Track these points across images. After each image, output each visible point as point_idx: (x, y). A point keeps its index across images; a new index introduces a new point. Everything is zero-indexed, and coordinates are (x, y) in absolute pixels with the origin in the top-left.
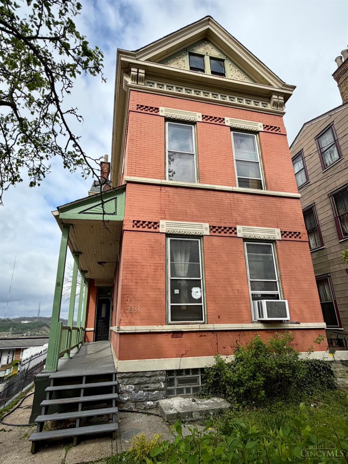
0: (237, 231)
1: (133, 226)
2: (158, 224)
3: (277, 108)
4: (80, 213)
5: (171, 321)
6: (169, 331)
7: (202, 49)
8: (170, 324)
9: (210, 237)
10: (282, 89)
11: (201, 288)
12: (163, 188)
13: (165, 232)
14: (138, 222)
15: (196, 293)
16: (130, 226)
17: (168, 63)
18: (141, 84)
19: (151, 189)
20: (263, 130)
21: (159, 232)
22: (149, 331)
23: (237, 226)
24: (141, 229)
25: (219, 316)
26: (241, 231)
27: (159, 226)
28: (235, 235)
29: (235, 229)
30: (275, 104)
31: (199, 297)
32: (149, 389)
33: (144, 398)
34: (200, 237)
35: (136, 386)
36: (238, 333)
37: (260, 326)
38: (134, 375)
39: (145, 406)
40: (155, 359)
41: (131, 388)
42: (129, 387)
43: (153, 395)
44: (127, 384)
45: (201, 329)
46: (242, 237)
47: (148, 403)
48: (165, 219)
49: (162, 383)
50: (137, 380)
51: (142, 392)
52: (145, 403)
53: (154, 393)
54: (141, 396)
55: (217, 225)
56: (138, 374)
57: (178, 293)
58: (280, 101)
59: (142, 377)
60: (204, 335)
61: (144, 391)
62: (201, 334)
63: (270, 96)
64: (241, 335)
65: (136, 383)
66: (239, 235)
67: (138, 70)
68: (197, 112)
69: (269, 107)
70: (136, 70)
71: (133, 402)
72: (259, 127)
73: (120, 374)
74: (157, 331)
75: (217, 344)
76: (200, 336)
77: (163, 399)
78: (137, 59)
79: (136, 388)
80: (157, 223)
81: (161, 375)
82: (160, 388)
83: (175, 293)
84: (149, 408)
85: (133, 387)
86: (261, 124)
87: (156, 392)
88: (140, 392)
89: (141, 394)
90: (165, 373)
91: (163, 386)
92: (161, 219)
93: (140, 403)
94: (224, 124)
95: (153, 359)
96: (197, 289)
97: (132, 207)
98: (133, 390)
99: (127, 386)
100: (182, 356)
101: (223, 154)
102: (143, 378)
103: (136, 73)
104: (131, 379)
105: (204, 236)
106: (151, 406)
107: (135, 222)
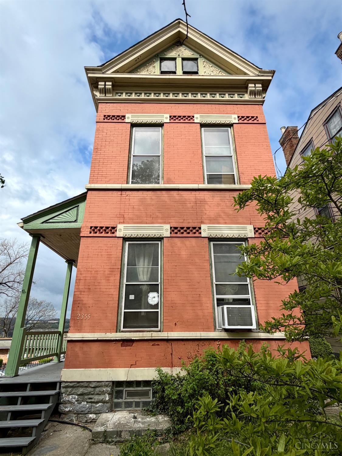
0: (202, 231)
1: (90, 233)
2: (116, 229)
3: (255, 96)
4: (42, 223)
5: (123, 328)
6: (118, 338)
7: (174, 52)
8: (122, 332)
9: (171, 238)
10: (259, 76)
11: (158, 293)
12: (124, 193)
13: (122, 236)
14: (96, 227)
15: (153, 298)
16: (86, 233)
17: (138, 72)
18: (109, 95)
19: (112, 194)
20: (237, 122)
21: (116, 237)
22: (96, 339)
23: (202, 225)
24: (98, 235)
25: (176, 324)
26: (206, 231)
27: (116, 230)
28: (199, 235)
29: (200, 228)
30: (253, 93)
31: (156, 303)
32: (93, 400)
33: (86, 410)
34: (160, 239)
35: (79, 396)
36: (197, 343)
37: (224, 335)
38: (78, 385)
39: (86, 419)
40: (101, 369)
41: (74, 399)
42: (72, 397)
43: (96, 407)
44: (70, 394)
45: (153, 338)
46: (207, 236)
47: (91, 416)
48: (123, 223)
49: (107, 395)
50: (81, 391)
51: (85, 403)
52: (87, 416)
53: (98, 405)
54: (84, 408)
55: (179, 225)
56: (82, 384)
57: (133, 298)
58: (257, 88)
59: (86, 387)
60: (156, 344)
61: (87, 402)
62: (153, 343)
63: (246, 86)
64: (200, 345)
65: (79, 393)
66: (204, 234)
67: (105, 83)
68: (165, 113)
69: (247, 97)
70: (103, 83)
71: (75, 414)
72: (233, 119)
73: (64, 383)
74: (105, 339)
75: (172, 354)
76: (153, 345)
77: (107, 412)
78: (103, 73)
79: (79, 399)
80: (115, 227)
81: (107, 386)
82: (104, 400)
83: (130, 299)
84: (91, 422)
85: (77, 398)
86: (236, 116)
87: (100, 404)
88: (83, 403)
89: (84, 406)
90: (111, 384)
91: (107, 399)
92: (120, 223)
93: (82, 415)
94: (193, 121)
95: (99, 369)
96: (155, 294)
97: (91, 214)
98: (76, 401)
99: (71, 397)
100: (131, 366)
101: (191, 152)
102: (88, 389)
103: (103, 86)
104: (74, 389)
105: (164, 238)
106: (93, 420)
107: (93, 228)
